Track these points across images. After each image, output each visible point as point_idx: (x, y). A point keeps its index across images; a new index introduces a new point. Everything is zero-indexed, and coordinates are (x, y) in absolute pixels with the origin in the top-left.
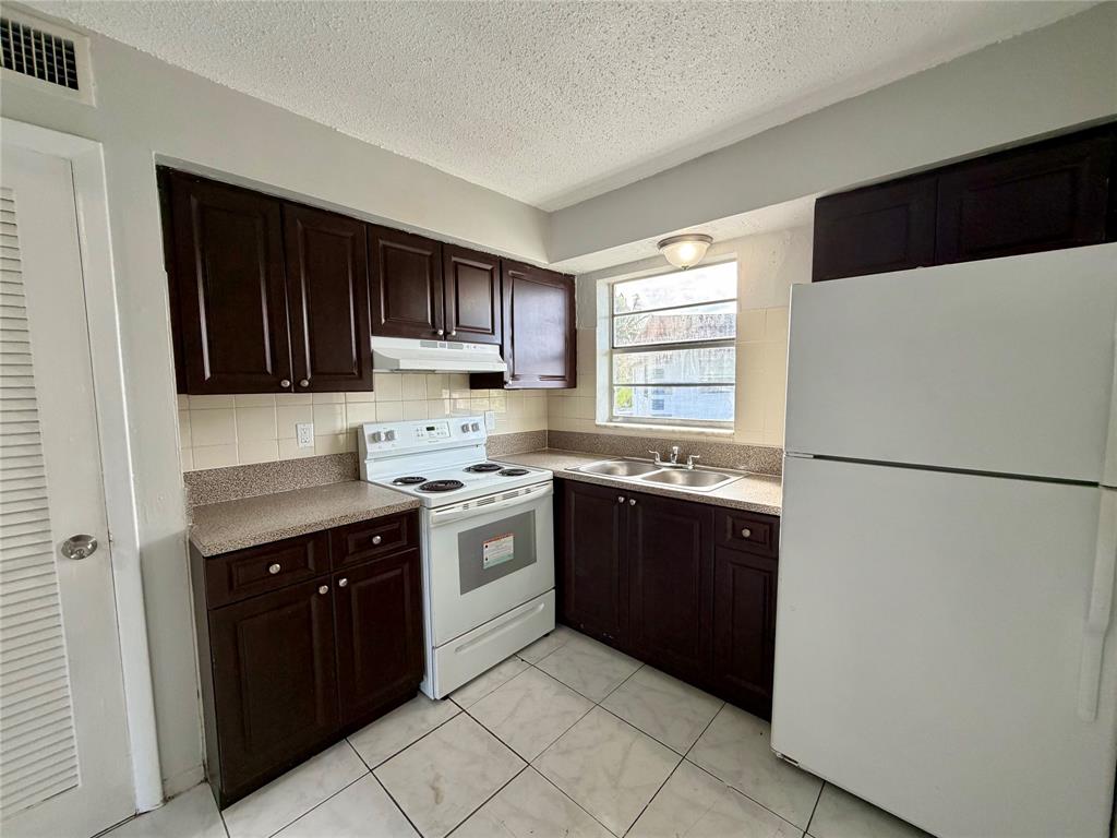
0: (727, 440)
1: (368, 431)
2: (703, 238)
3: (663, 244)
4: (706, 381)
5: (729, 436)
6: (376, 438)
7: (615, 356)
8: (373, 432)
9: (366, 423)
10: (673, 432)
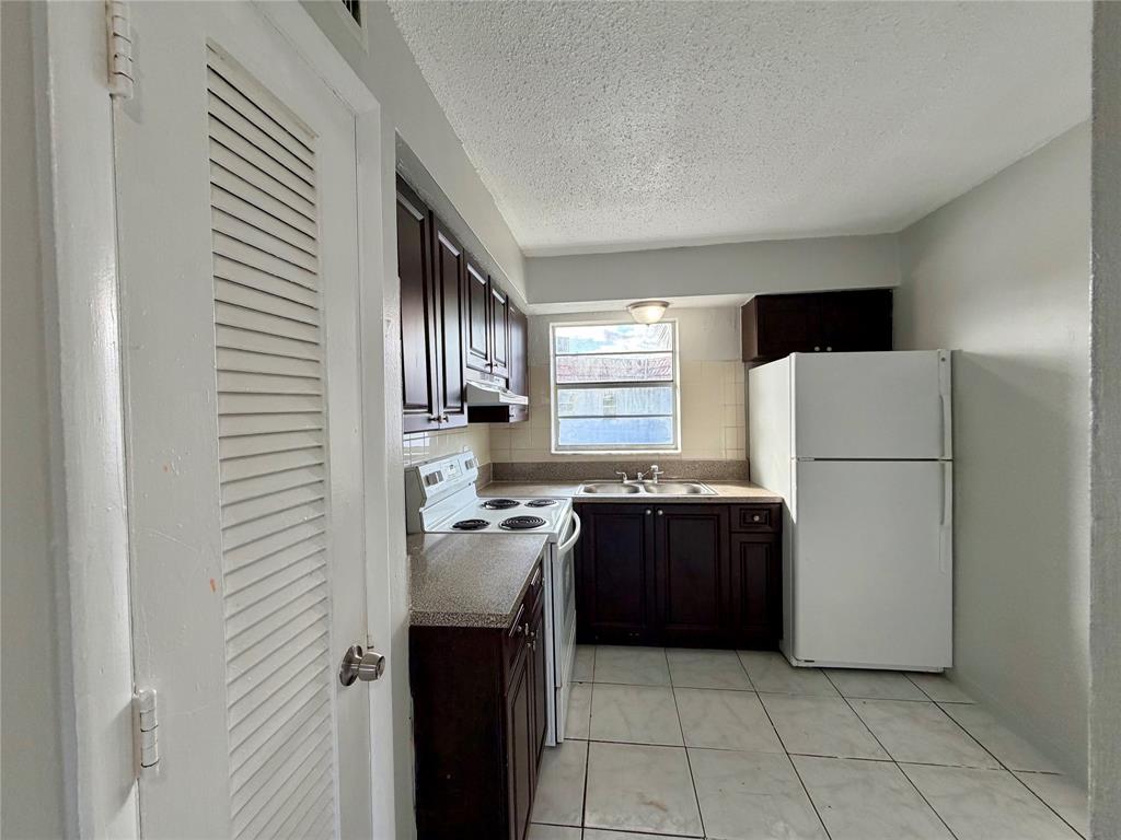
0: (678, 458)
1: (424, 471)
2: (665, 305)
3: (636, 306)
4: (646, 413)
5: (677, 455)
6: (431, 479)
7: (559, 391)
8: (428, 473)
9: (420, 464)
10: (632, 455)
